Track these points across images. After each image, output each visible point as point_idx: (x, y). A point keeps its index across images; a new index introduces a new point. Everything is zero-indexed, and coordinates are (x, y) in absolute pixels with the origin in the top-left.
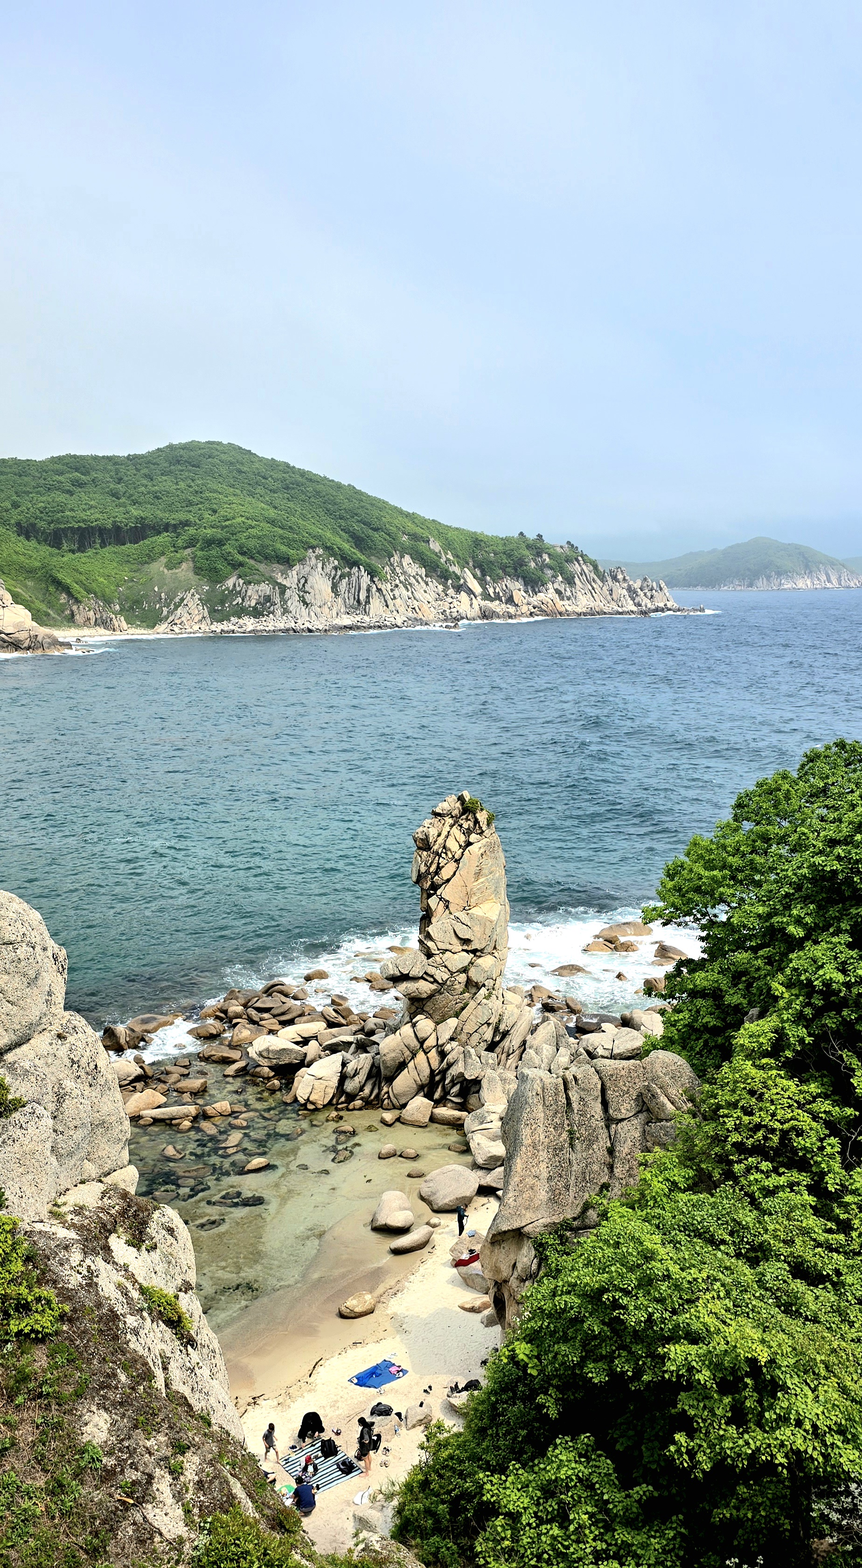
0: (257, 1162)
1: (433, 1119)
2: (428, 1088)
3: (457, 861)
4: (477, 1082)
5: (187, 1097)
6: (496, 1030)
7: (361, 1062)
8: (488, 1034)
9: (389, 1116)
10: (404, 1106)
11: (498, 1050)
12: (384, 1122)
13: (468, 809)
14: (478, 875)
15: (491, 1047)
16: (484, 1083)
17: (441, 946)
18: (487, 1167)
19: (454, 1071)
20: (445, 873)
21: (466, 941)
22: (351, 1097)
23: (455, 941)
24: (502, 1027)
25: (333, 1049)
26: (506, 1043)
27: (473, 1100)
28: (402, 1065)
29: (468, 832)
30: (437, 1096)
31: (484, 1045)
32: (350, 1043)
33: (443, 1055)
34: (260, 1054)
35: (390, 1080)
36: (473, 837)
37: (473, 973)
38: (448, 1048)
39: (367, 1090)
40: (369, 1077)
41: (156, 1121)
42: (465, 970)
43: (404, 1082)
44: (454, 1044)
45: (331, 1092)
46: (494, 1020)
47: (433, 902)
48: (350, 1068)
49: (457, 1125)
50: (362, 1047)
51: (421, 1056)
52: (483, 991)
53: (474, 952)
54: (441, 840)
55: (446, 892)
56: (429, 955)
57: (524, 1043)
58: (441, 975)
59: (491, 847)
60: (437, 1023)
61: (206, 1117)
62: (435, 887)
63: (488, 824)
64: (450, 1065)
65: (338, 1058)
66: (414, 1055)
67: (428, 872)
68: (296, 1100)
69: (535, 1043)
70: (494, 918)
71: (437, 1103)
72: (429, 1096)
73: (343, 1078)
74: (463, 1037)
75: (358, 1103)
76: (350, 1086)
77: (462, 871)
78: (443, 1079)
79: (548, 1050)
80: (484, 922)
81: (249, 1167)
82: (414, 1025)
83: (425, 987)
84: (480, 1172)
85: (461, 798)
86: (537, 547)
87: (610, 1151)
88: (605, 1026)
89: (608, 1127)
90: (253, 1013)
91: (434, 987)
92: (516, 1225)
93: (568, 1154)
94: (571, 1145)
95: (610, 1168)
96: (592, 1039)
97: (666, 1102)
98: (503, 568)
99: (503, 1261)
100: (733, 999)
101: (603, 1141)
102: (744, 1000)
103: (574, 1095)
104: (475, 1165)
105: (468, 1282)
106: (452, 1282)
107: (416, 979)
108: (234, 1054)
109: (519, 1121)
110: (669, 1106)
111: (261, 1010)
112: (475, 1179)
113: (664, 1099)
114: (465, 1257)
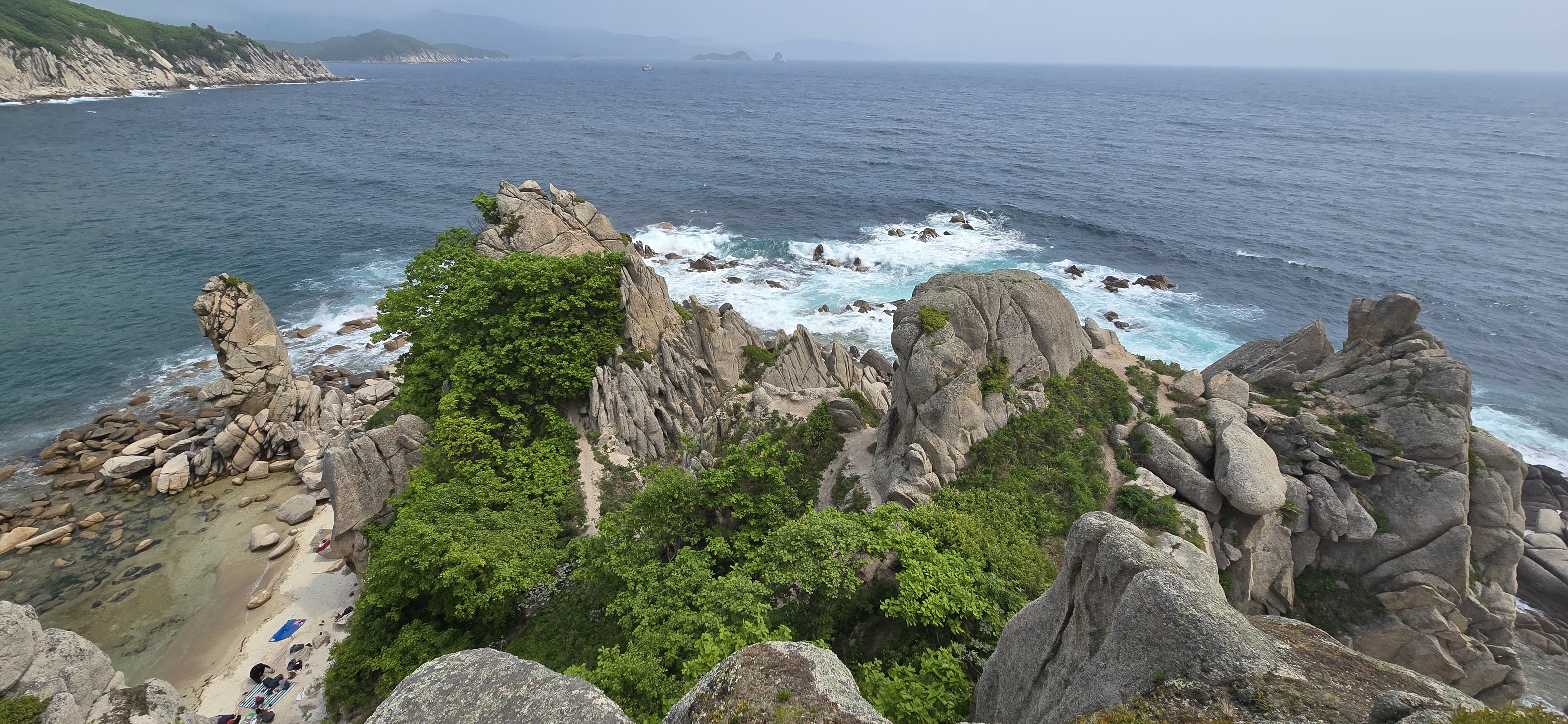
0: (143, 543)
1: (271, 471)
2: (262, 453)
3: (234, 317)
4: (295, 441)
5: (57, 520)
6: (297, 406)
7: (203, 454)
8: (293, 411)
9: (237, 480)
10: (247, 469)
11: (302, 417)
12: (235, 484)
13: (229, 285)
14: (252, 322)
15: (297, 418)
16: (300, 440)
17: (239, 371)
18: (318, 488)
19: (276, 440)
20: (228, 325)
21: (259, 363)
22: (204, 477)
23: (249, 365)
24: (301, 404)
25: (177, 451)
26: (307, 411)
27: (295, 451)
28: (237, 447)
29: (235, 298)
30: (269, 456)
31: (292, 418)
32: (190, 444)
33: (265, 433)
34: (114, 472)
35: (231, 458)
36: (240, 301)
37: (269, 379)
38: (267, 427)
39: (215, 469)
40: (213, 460)
41: (34, 547)
42: (263, 380)
43: (240, 457)
44: (271, 424)
45: (186, 479)
46: (294, 401)
47: (224, 345)
48: (196, 459)
49: (290, 469)
50: (201, 444)
51: (249, 438)
52: (281, 388)
53: (266, 367)
54: (216, 307)
55: (232, 337)
56: (233, 378)
57: (319, 407)
58: (246, 388)
59: (255, 306)
60: (254, 415)
61: (82, 528)
62: (222, 336)
63: (249, 291)
64: (272, 437)
65: (183, 456)
66: (243, 439)
67: (213, 328)
68: (158, 492)
69: (326, 405)
70: (274, 345)
71: (270, 460)
72: (263, 458)
73: (192, 468)
74: (276, 418)
75: (211, 478)
76: (200, 471)
77: (240, 322)
78: (270, 445)
79: (335, 407)
80: (267, 349)
81: (138, 548)
82: (237, 422)
83: (236, 398)
84: (314, 494)
85: (222, 278)
86: (211, 34)
87: (390, 473)
88: (368, 381)
89: (385, 462)
90: (93, 443)
91: (243, 396)
92: (348, 528)
93: (367, 483)
94: (367, 479)
95: (393, 480)
96: (362, 392)
97: (413, 441)
98: (186, 49)
99: (346, 546)
100: (434, 375)
101: (385, 470)
102: (440, 375)
103: (361, 454)
104: (310, 491)
105: (327, 557)
106: (317, 560)
107: (228, 396)
108: (90, 477)
109: (332, 477)
110: (415, 442)
111: (100, 439)
112: (312, 499)
113: (411, 440)
114: (321, 545)
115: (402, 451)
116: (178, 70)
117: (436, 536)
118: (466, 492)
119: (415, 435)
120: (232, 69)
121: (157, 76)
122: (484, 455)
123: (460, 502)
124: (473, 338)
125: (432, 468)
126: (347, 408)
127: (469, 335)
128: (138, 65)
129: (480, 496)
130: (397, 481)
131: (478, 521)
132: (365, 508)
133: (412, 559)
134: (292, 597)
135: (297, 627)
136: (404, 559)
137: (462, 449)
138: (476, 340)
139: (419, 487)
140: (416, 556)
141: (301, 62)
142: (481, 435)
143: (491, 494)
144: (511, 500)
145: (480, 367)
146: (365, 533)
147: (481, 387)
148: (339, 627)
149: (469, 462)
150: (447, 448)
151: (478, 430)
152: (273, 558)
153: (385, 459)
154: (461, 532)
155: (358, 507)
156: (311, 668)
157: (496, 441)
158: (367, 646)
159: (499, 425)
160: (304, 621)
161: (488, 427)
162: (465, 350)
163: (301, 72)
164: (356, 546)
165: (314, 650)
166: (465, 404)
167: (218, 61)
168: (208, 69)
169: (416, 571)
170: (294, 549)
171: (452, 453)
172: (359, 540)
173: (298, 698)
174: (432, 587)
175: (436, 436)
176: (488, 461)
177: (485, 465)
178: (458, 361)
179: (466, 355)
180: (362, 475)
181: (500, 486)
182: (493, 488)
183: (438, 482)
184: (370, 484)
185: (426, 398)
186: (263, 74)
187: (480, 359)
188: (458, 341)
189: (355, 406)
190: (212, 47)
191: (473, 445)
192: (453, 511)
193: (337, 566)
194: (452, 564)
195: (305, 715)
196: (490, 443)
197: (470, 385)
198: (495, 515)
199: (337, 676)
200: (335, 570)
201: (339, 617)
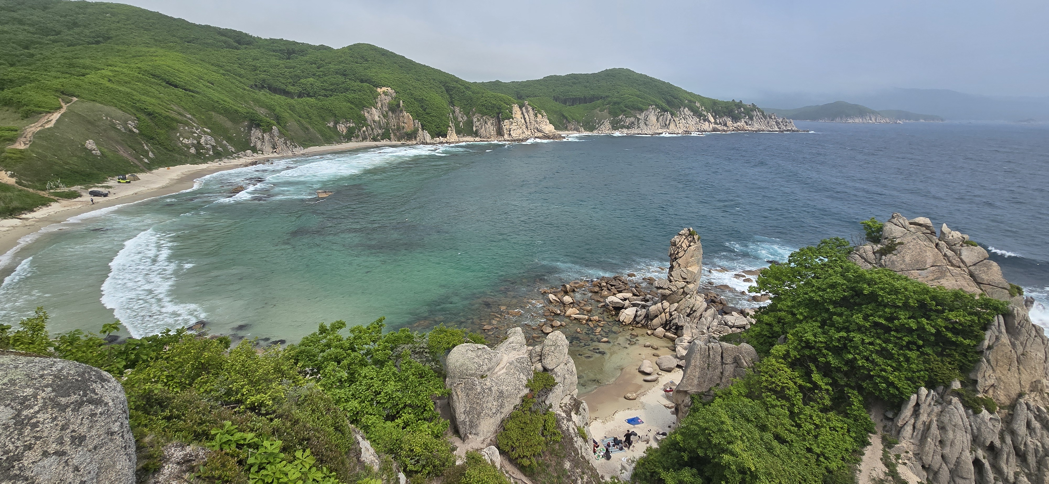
0: (605, 339)
1: (664, 336)
2: (665, 325)
3: (685, 251)
4: (682, 327)
5: (585, 312)
6: (692, 309)
7: (643, 312)
8: (688, 311)
9: (649, 332)
10: (655, 329)
11: (691, 316)
12: (647, 333)
13: (691, 234)
14: (692, 257)
15: (688, 316)
16: (684, 328)
17: (675, 279)
18: (681, 358)
19: (674, 321)
20: (680, 255)
21: (685, 279)
22: (638, 323)
23: (680, 278)
24: (694, 309)
25: (634, 305)
26: (694, 314)
27: (679, 332)
28: (657, 316)
29: (691, 242)
30: (667, 328)
31: (686, 314)
32: (640, 304)
33: (671, 315)
34: (610, 302)
35: (652, 320)
36: (692, 244)
37: (685, 289)
38: (673, 313)
39: (643, 322)
40: (645, 317)
41: (575, 319)
42: (683, 288)
43: (656, 321)
44: (676, 312)
45: (631, 320)
46: (691, 306)
47: (674, 263)
48: (639, 313)
49: (673, 340)
50: (644, 307)
51: (663, 314)
52: (688, 296)
53: (687, 282)
54: (680, 243)
55: (680, 261)
56: (671, 281)
57: (701, 315)
58: (674, 289)
59: (698, 248)
60: (671, 304)
61: (591, 320)
62: (676, 259)
63: (698, 240)
64: (673, 319)
65: (635, 309)
66: (661, 314)
67: (674, 253)
68: (619, 320)
69: (706, 316)
70: (696, 272)
71: (667, 330)
72: (664, 328)
73: (636, 316)
74: (679, 310)
75: (640, 325)
76: (637, 319)
77: (686, 255)
78: (670, 323)
79: (710, 319)
80: (692, 273)
81: (602, 340)
82: (662, 304)
83: (668, 292)
84: (678, 360)
85: (689, 230)
86: (739, 105)
87: (722, 373)
88: (733, 313)
89: (722, 365)
90: (609, 286)
91: (671, 292)
92: (685, 389)
93: (706, 371)
94: (708, 369)
95: (721, 378)
96: (727, 317)
97: (744, 362)
98: (724, 113)
99: (680, 398)
100: (777, 329)
101: (719, 370)
102: (781, 331)
103: (711, 353)
104: (676, 357)
105: (668, 398)
106: (663, 396)
107: (665, 289)
108: (602, 300)
109: (691, 357)
110: (745, 363)
111: (612, 285)
112: (675, 362)
113: (743, 361)
114: (668, 389)
115: (735, 364)
116: (716, 123)
117: (731, 429)
118: (762, 414)
119: (747, 359)
120: (741, 124)
121: (706, 126)
122: (788, 399)
123: (755, 419)
124: (817, 316)
125: (748, 385)
126: (715, 323)
127: (815, 313)
128: (700, 120)
129: (771, 424)
130: (723, 380)
131: (762, 439)
132: (699, 385)
133: (711, 432)
134: (643, 406)
135: (638, 423)
136: (706, 429)
137: (774, 385)
138: (819, 319)
139: (735, 392)
140: (714, 432)
141: (780, 120)
142: (791, 384)
143: (779, 427)
144: (792, 441)
145: (813, 338)
146: (692, 398)
147: (807, 352)
148: (656, 440)
149: (774, 397)
150: (764, 379)
151: (790, 379)
152: (645, 381)
153: (723, 363)
154: (747, 438)
155: (696, 382)
156: (634, 449)
157: (801, 394)
158: (664, 461)
159: (808, 385)
160: (643, 422)
161: (800, 381)
162: (807, 322)
163: (777, 126)
164: (685, 402)
165: (640, 442)
166: (790, 357)
167: (736, 119)
168: (729, 123)
169: (710, 442)
170: (656, 382)
171: (765, 384)
172: (687, 400)
173: (623, 459)
174: (714, 458)
175: (760, 368)
176: (787, 404)
177: (784, 405)
178: (799, 328)
179: (806, 326)
180: (706, 365)
181: (789, 427)
182: (783, 425)
183: (747, 396)
184: (708, 372)
185: (765, 340)
186: (756, 126)
187: (816, 333)
188: (805, 314)
189: (720, 324)
190: (736, 112)
191: (783, 387)
192: (748, 421)
193: (670, 406)
194: (732, 454)
195: (621, 470)
196: (796, 393)
197: (799, 347)
198: (775, 443)
199: (643, 464)
200: (668, 407)
201: (658, 434)
